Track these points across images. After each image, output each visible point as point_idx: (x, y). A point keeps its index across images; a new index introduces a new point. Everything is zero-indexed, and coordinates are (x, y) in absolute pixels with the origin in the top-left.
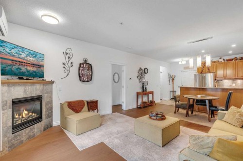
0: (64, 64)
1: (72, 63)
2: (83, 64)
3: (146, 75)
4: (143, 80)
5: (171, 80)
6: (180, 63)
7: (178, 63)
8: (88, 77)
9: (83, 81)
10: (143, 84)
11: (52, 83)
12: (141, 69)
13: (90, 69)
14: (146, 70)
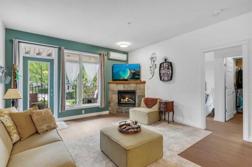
0: (151, 67)
1: (155, 65)
2: (163, 63)
8: (168, 77)
9: (164, 81)
11: (144, 82)
13: (170, 68)
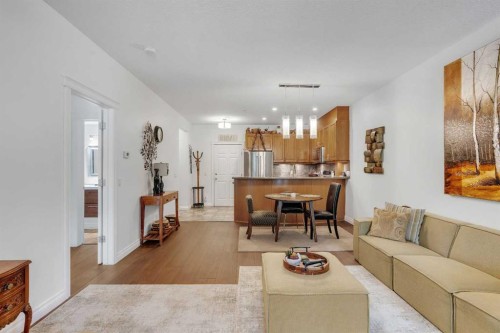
3: (158, 146)
4: (154, 162)
5: (194, 163)
6: (221, 126)
7: (215, 124)
10: (157, 171)
12: (150, 128)
14: (159, 131)
